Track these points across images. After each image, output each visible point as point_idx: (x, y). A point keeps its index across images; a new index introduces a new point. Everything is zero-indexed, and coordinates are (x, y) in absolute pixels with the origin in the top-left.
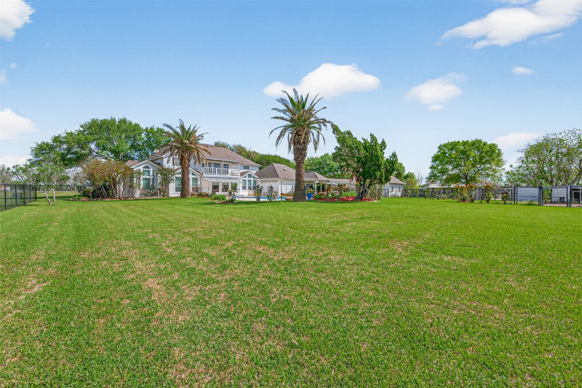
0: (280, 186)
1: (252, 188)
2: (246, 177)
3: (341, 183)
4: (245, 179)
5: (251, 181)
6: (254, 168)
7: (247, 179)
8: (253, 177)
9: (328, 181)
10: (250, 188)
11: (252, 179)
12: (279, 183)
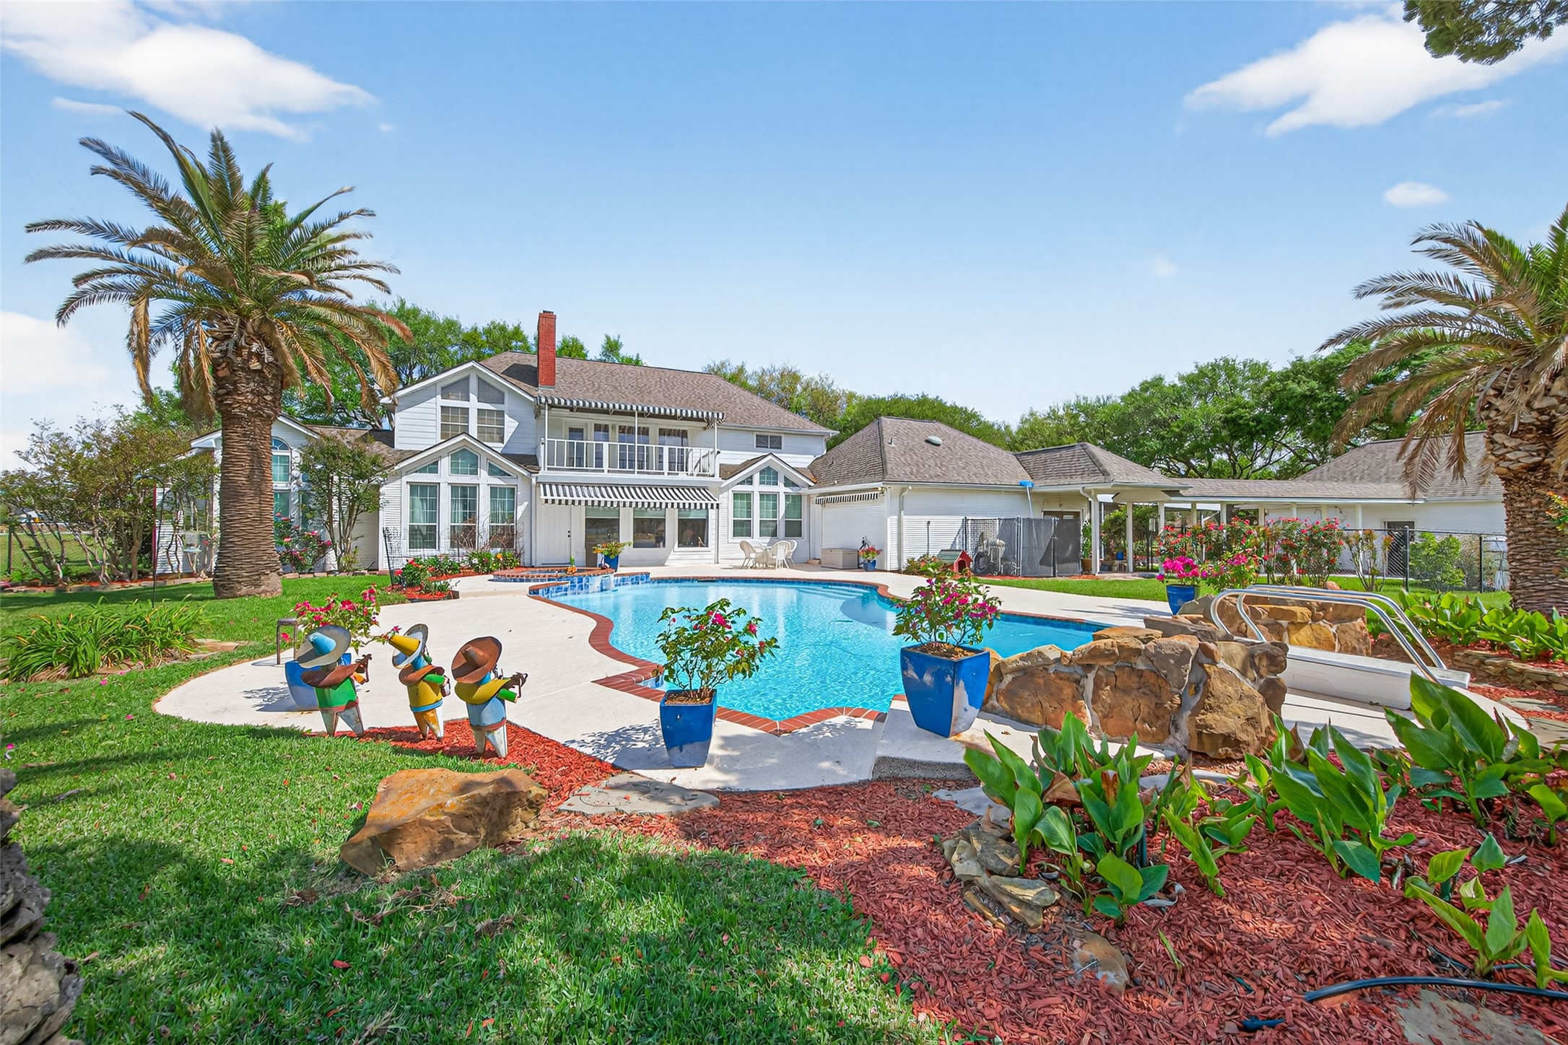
0: (892, 521)
1: (781, 530)
2: (749, 481)
3: (1244, 503)
4: (745, 488)
5: (774, 496)
6: (808, 443)
7: (757, 488)
8: (788, 483)
9: (1173, 492)
10: (770, 531)
11: (781, 489)
12: (886, 503)
